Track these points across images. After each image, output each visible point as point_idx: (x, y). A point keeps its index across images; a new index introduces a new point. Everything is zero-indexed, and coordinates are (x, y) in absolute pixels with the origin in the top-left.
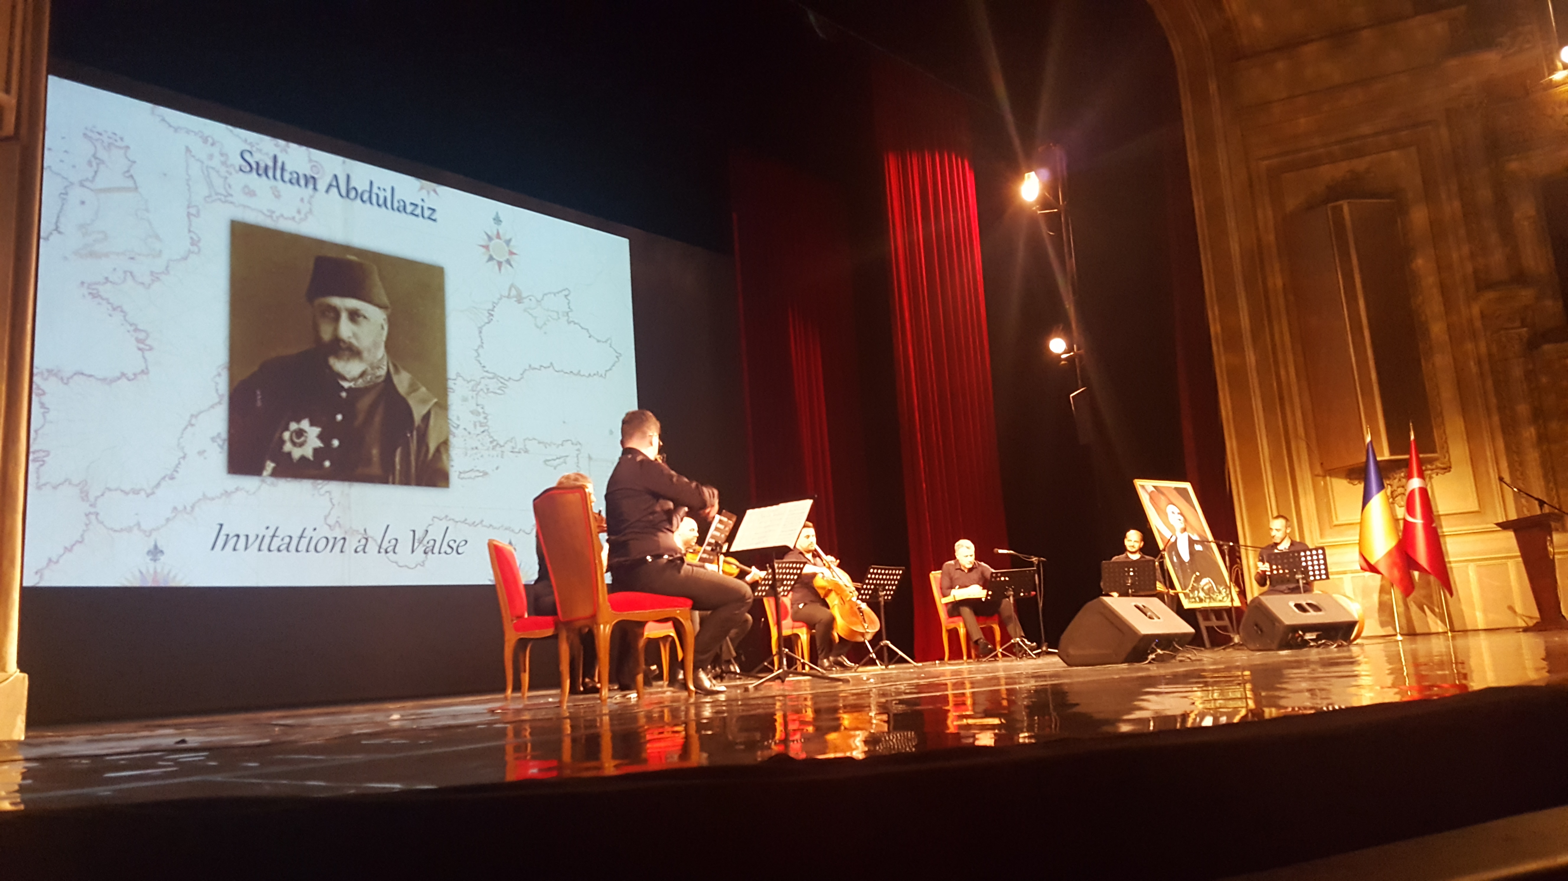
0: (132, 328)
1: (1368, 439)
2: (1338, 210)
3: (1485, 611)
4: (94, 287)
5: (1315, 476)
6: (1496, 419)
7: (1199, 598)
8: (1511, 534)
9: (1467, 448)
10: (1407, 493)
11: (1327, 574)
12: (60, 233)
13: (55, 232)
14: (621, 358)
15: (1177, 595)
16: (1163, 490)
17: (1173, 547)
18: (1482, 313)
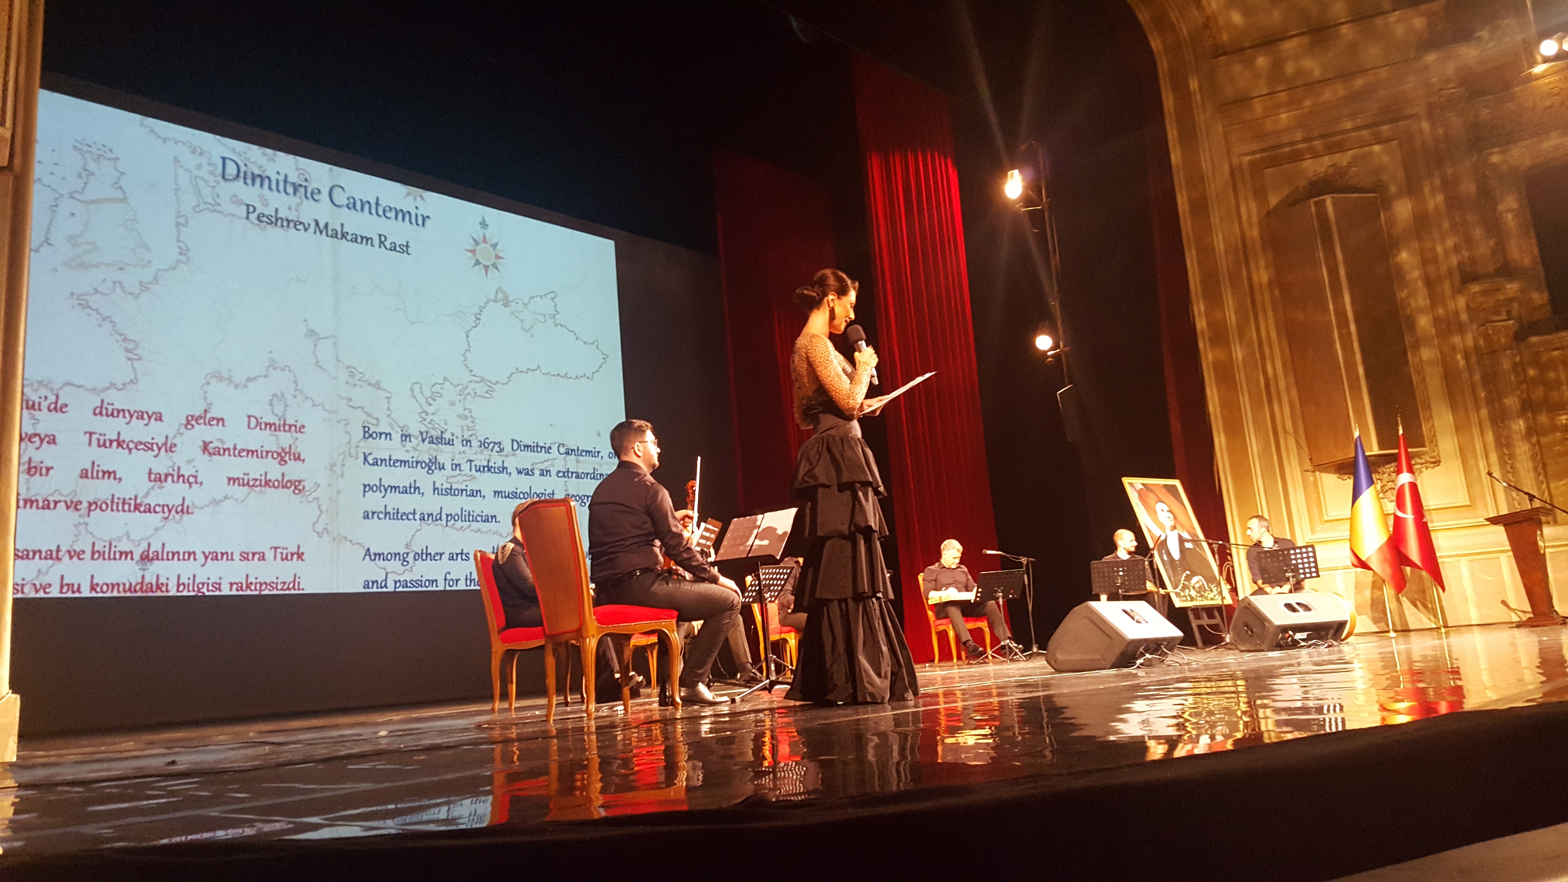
0: (120, 338)
1: (1356, 434)
2: (1321, 205)
3: (1478, 606)
4: (84, 297)
5: (1304, 471)
6: (1484, 412)
7: (1190, 596)
8: (1500, 529)
9: (1456, 441)
10: (1397, 488)
11: (1317, 572)
12: (50, 244)
13: (45, 244)
14: (607, 360)
15: (1168, 594)
16: (1152, 488)
17: (1163, 545)
18: (1468, 306)
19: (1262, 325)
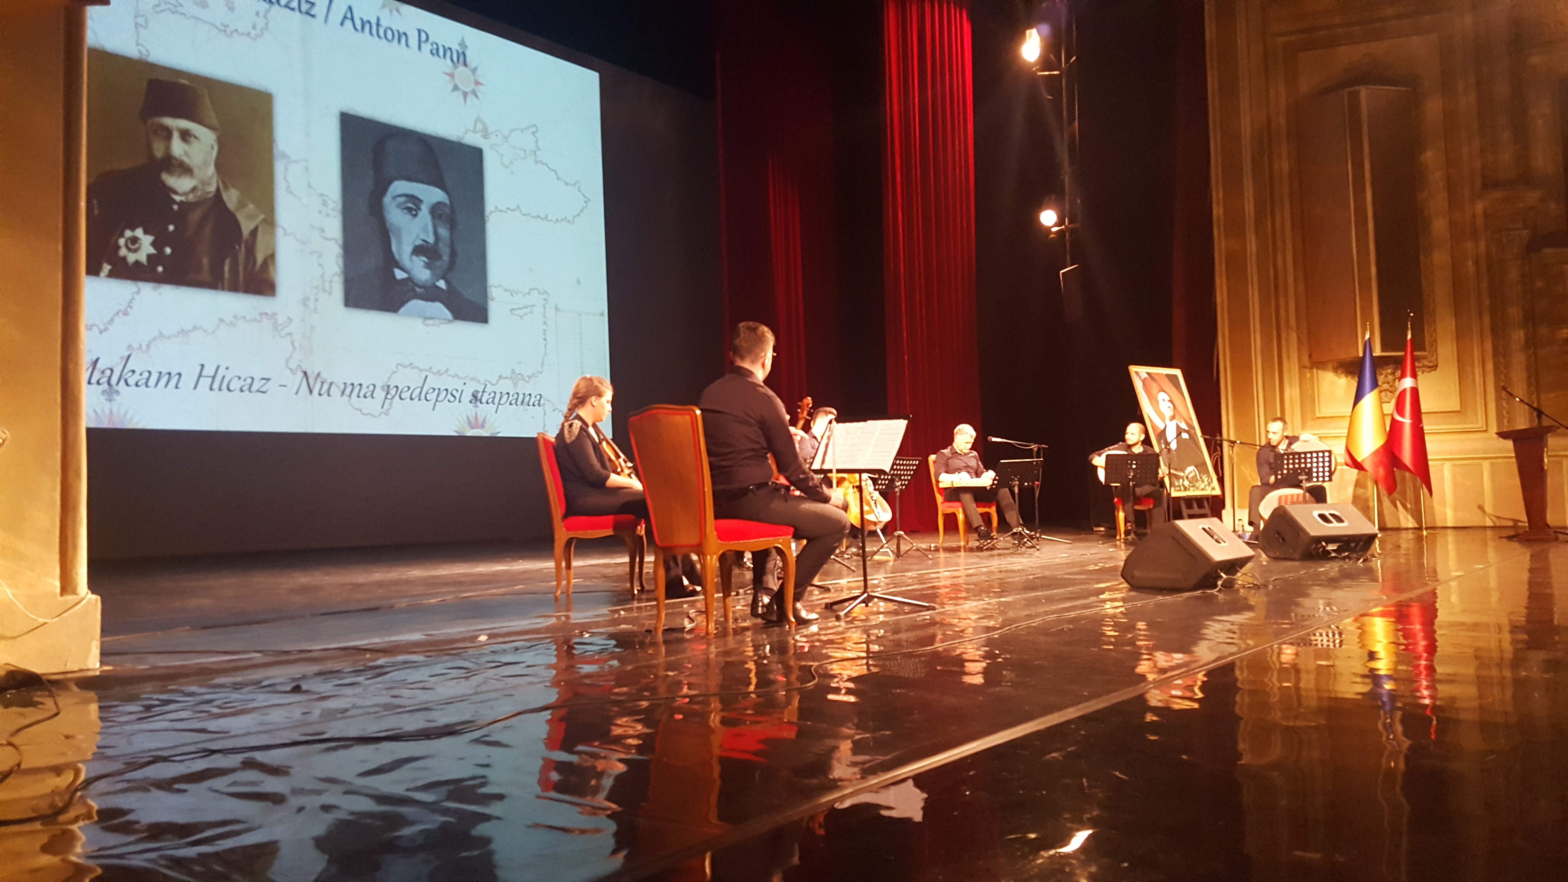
1: (1367, 336)
2: (1355, 96)
3: (1455, 509)
5: (1302, 367)
6: (1487, 319)
7: (1183, 485)
8: (1509, 444)
9: (1455, 347)
10: (1397, 393)
11: (1330, 476)
14: (589, 204)
16: (1155, 377)
17: (1162, 435)
18: (1485, 211)
19: (1278, 218)
